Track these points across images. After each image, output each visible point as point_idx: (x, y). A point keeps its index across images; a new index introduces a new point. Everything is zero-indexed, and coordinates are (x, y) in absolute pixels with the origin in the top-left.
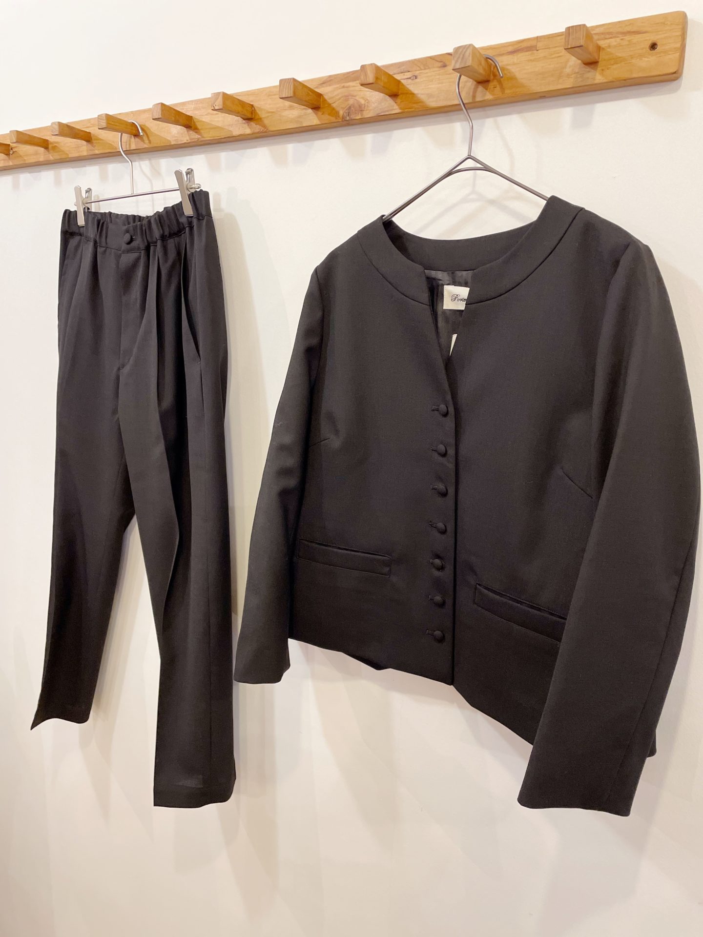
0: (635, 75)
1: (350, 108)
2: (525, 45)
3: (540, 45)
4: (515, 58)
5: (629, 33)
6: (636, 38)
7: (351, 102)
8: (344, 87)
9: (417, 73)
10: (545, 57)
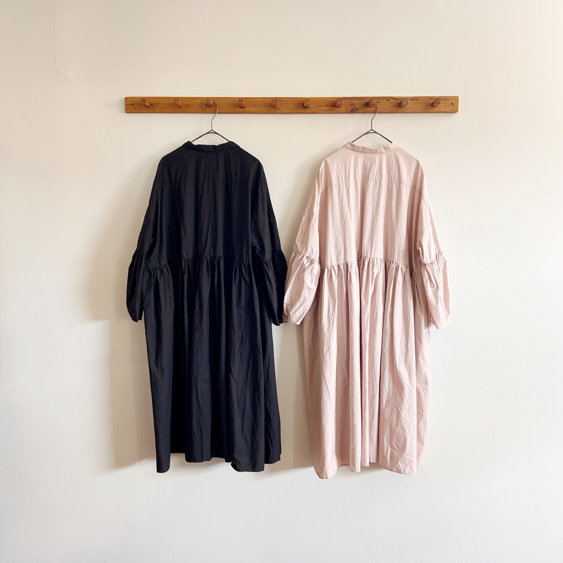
0: (447, 111)
1: (353, 108)
2: (415, 98)
3: (419, 99)
4: (412, 101)
5: (445, 100)
6: (447, 101)
7: (353, 107)
8: (350, 102)
9: (379, 101)
10: (421, 103)
